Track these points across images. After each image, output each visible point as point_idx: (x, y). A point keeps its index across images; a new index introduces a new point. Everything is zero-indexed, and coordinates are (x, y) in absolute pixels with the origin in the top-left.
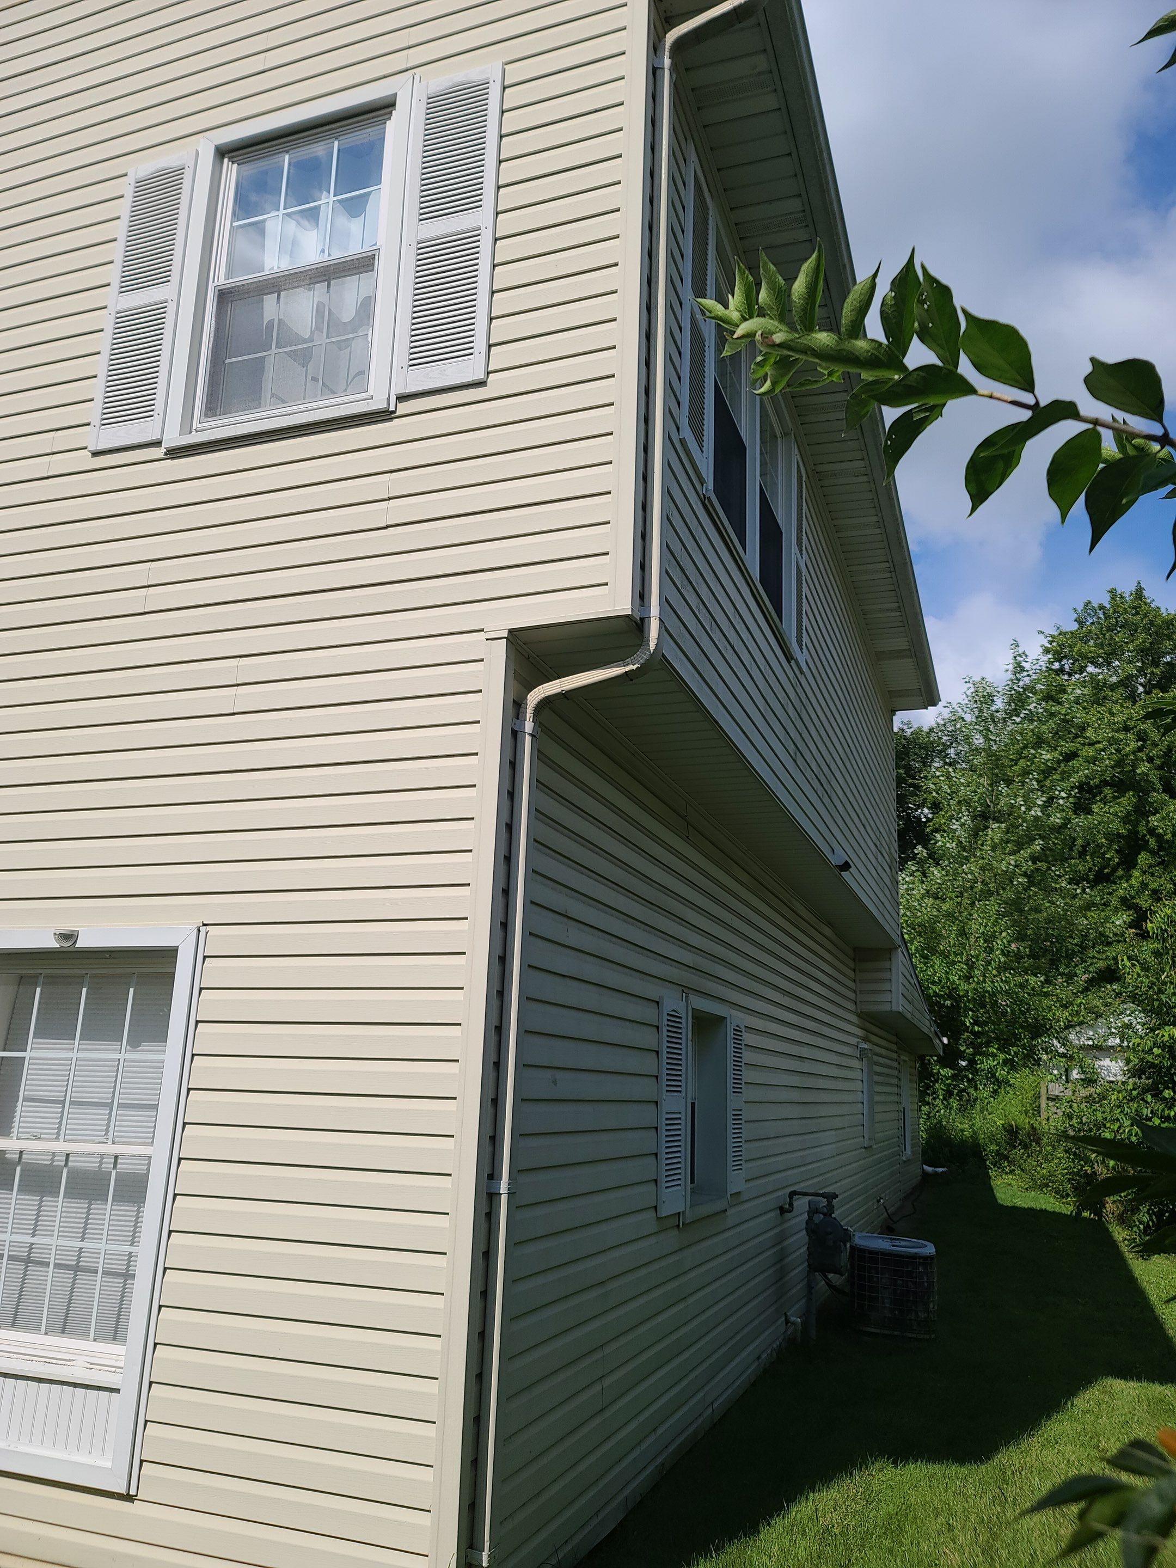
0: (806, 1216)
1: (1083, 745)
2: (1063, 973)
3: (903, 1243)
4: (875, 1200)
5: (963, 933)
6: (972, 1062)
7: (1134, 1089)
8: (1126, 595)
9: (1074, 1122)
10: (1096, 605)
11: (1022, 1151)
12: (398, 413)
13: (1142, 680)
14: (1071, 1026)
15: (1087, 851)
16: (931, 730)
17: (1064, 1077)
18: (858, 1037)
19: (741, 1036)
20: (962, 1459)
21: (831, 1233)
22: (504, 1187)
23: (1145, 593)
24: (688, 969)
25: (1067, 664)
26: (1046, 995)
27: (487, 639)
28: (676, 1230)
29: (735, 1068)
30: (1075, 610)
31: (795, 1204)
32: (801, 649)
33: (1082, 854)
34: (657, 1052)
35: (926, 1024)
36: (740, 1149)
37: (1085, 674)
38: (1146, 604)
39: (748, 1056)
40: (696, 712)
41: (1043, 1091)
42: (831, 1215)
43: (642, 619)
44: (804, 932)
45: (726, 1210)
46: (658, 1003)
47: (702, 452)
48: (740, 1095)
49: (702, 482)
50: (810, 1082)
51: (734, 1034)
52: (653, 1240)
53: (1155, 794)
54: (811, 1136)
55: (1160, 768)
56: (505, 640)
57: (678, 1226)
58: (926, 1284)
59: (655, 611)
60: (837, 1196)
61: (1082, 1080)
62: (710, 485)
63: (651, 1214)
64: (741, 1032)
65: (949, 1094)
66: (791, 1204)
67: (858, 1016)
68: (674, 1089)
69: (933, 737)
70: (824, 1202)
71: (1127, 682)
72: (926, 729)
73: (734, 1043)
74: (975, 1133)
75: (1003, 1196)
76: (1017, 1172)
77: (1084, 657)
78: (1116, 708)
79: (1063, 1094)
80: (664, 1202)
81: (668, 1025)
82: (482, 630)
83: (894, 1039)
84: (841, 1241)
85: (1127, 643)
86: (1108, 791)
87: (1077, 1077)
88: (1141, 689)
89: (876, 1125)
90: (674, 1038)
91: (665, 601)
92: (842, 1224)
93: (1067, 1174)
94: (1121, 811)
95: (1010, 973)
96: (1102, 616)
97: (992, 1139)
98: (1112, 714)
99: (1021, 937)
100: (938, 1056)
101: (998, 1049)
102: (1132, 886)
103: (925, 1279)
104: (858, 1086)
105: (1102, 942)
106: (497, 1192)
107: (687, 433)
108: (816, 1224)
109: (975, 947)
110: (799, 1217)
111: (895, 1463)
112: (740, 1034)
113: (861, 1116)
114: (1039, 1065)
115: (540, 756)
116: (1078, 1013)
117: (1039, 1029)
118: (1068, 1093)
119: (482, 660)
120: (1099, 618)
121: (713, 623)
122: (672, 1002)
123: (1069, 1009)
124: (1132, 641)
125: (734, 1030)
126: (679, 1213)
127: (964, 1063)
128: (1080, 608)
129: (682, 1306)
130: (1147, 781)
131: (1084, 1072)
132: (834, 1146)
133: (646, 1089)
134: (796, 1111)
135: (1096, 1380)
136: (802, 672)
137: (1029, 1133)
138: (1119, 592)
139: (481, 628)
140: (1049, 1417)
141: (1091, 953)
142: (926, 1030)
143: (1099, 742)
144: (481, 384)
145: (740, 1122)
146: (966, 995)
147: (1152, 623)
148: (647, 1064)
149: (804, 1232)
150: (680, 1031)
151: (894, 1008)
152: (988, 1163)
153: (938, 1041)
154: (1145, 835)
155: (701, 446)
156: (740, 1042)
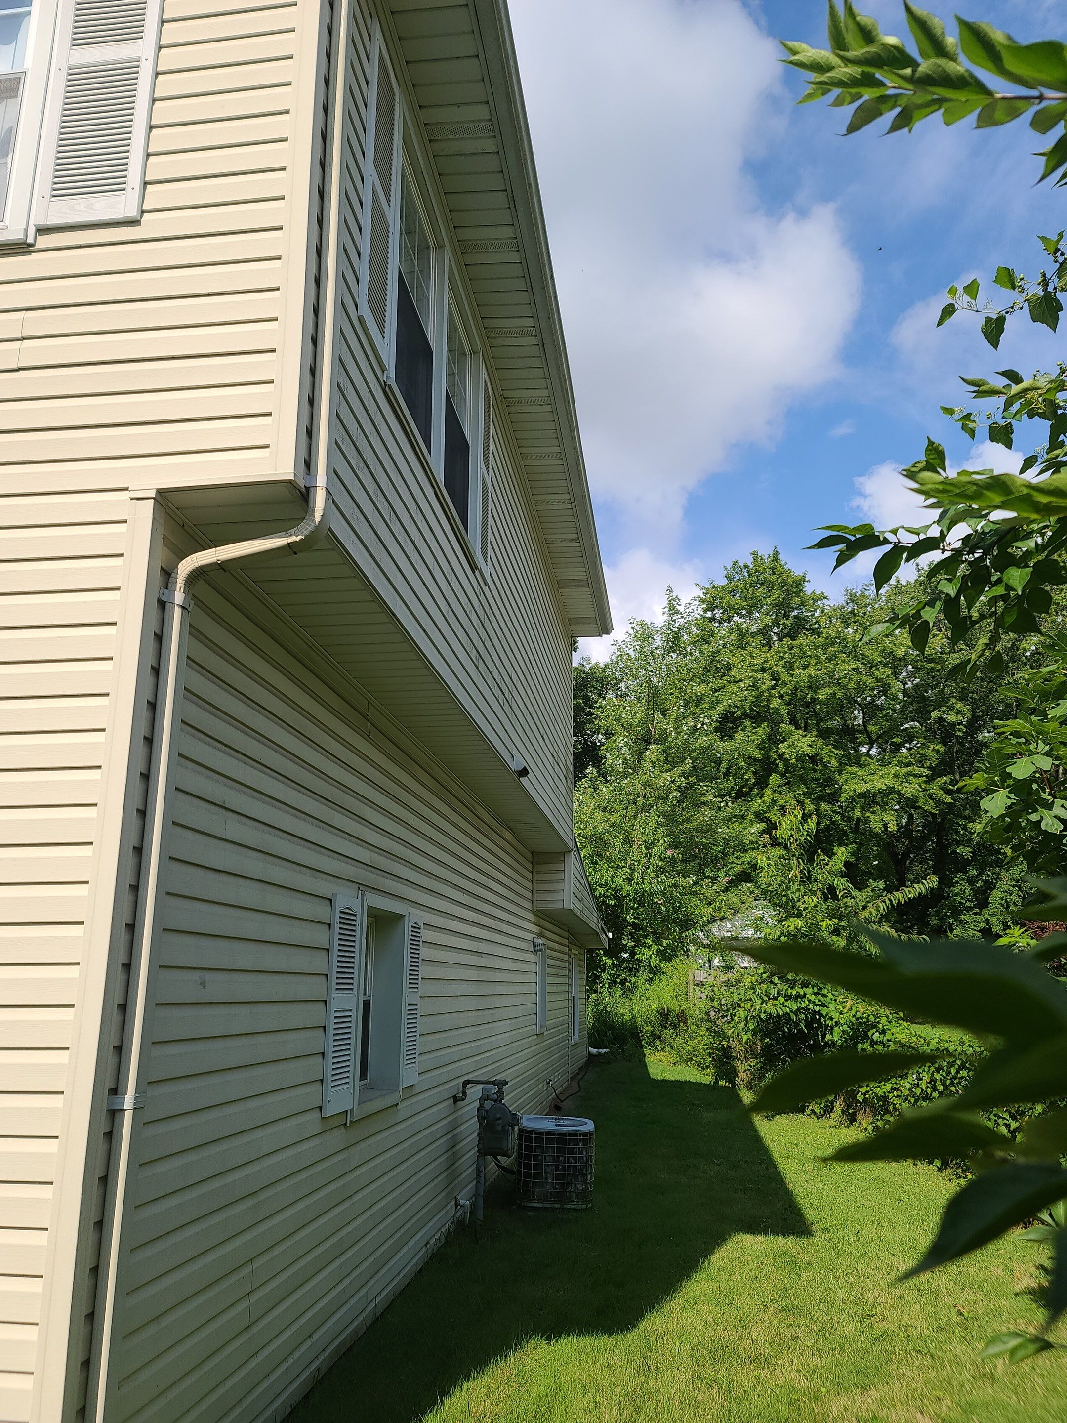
0: (477, 1104)
1: (729, 682)
2: (709, 876)
3: (566, 1122)
4: (545, 1082)
5: (628, 841)
6: (633, 954)
7: (765, 973)
8: (765, 557)
9: (715, 1004)
10: (742, 565)
11: (672, 1031)
12: (37, 246)
13: (776, 630)
14: (714, 921)
15: (730, 773)
16: (606, 666)
17: (707, 965)
18: (533, 933)
19: (419, 933)
20: (609, 1330)
21: (500, 1118)
22: (128, 1102)
23: (780, 557)
24: (365, 867)
25: (718, 613)
26: (695, 894)
27: (132, 499)
28: (343, 1127)
29: (412, 964)
30: (725, 568)
31: (468, 1092)
32: (486, 561)
33: (726, 775)
34: (328, 950)
35: (594, 920)
36: (415, 1043)
37: (732, 623)
38: (780, 565)
39: (425, 952)
40: (372, 601)
41: (691, 978)
42: (500, 1101)
43: (308, 489)
44: (486, 836)
45: (398, 1104)
46: (331, 900)
47: (384, 338)
48: (416, 990)
49: (383, 369)
50: (486, 975)
51: (412, 931)
52: (316, 1142)
53: (782, 725)
54: (487, 1026)
55: (788, 703)
56: (153, 500)
57: (345, 1124)
58: (585, 1159)
59: (321, 480)
60: (507, 1083)
61: (723, 967)
62: (392, 372)
63: (316, 1115)
64: (420, 929)
65: (613, 983)
66: (464, 1093)
67: (534, 913)
68: (344, 987)
69: (608, 672)
70: (495, 1089)
71: (764, 632)
72: (602, 665)
73: (412, 940)
74: (634, 1017)
75: (655, 1072)
76: (667, 1049)
77: (732, 608)
78: (755, 652)
79: (706, 980)
80: (329, 1102)
81: (340, 923)
82: (127, 489)
83: (566, 934)
84: (509, 1125)
85: (765, 598)
86: (747, 723)
87: (717, 964)
88: (775, 638)
89: (547, 1013)
90: (347, 937)
91: (334, 473)
92: (510, 1109)
93: (707, 1049)
94: (758, 739)
95: (665, 875)
96: (746, 574)
97: (648, 1022)
98: (753, 657)
99: (674, 846)
100: (605, 949)
101: (653, 941)
102: (764, 803)
103: (585, 1154)
104: (533, 978)
105: (740, 850)
106: (120, 1108)
107: (365, 311)
108: (487, 1111)
109: (637, 853)
110: (471, 1106)
111: (549, 1339)
112: (418, 931)
113: (535, 1006)
114: (688, 956)
115: (192, 631)
116: (720, 908)
117: (687, 923)
118: (711, 979)
119: (125, 522)
120: (744, 576)
121: (392, 514)
122: (346, 898)
123: (712, 906)
124: (769, 597)
125: (412, 927)
126: (347, 1111)
127: (626, 955)
128: (729, 566)
129: (346, 1205)
130: (778, 714)
131: (724, 960)
132: (507, 1034)
133: (314, 988)
134: (472, 1004)
135: (730, 1237)
136: (486, 584)
137: (678, 1015)
138: (760, 555)
139: (125, 486)
140: (689, 1277)
141: (731, 859)
142: (593, 926)
143: (741, 680)
144: (134, 223)
145: (415, 1016)
146: (628, 895)
147: (784, 581)
148: (319, 962)
149: (476, 1119)
150: (353, 928)
151: (565, 907)
152: (643, 1043)
153: (604, 936)
154: (775, 760)
155: (382, 332)
156: (418, 939)
